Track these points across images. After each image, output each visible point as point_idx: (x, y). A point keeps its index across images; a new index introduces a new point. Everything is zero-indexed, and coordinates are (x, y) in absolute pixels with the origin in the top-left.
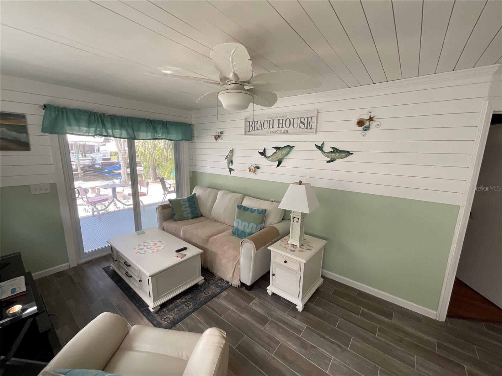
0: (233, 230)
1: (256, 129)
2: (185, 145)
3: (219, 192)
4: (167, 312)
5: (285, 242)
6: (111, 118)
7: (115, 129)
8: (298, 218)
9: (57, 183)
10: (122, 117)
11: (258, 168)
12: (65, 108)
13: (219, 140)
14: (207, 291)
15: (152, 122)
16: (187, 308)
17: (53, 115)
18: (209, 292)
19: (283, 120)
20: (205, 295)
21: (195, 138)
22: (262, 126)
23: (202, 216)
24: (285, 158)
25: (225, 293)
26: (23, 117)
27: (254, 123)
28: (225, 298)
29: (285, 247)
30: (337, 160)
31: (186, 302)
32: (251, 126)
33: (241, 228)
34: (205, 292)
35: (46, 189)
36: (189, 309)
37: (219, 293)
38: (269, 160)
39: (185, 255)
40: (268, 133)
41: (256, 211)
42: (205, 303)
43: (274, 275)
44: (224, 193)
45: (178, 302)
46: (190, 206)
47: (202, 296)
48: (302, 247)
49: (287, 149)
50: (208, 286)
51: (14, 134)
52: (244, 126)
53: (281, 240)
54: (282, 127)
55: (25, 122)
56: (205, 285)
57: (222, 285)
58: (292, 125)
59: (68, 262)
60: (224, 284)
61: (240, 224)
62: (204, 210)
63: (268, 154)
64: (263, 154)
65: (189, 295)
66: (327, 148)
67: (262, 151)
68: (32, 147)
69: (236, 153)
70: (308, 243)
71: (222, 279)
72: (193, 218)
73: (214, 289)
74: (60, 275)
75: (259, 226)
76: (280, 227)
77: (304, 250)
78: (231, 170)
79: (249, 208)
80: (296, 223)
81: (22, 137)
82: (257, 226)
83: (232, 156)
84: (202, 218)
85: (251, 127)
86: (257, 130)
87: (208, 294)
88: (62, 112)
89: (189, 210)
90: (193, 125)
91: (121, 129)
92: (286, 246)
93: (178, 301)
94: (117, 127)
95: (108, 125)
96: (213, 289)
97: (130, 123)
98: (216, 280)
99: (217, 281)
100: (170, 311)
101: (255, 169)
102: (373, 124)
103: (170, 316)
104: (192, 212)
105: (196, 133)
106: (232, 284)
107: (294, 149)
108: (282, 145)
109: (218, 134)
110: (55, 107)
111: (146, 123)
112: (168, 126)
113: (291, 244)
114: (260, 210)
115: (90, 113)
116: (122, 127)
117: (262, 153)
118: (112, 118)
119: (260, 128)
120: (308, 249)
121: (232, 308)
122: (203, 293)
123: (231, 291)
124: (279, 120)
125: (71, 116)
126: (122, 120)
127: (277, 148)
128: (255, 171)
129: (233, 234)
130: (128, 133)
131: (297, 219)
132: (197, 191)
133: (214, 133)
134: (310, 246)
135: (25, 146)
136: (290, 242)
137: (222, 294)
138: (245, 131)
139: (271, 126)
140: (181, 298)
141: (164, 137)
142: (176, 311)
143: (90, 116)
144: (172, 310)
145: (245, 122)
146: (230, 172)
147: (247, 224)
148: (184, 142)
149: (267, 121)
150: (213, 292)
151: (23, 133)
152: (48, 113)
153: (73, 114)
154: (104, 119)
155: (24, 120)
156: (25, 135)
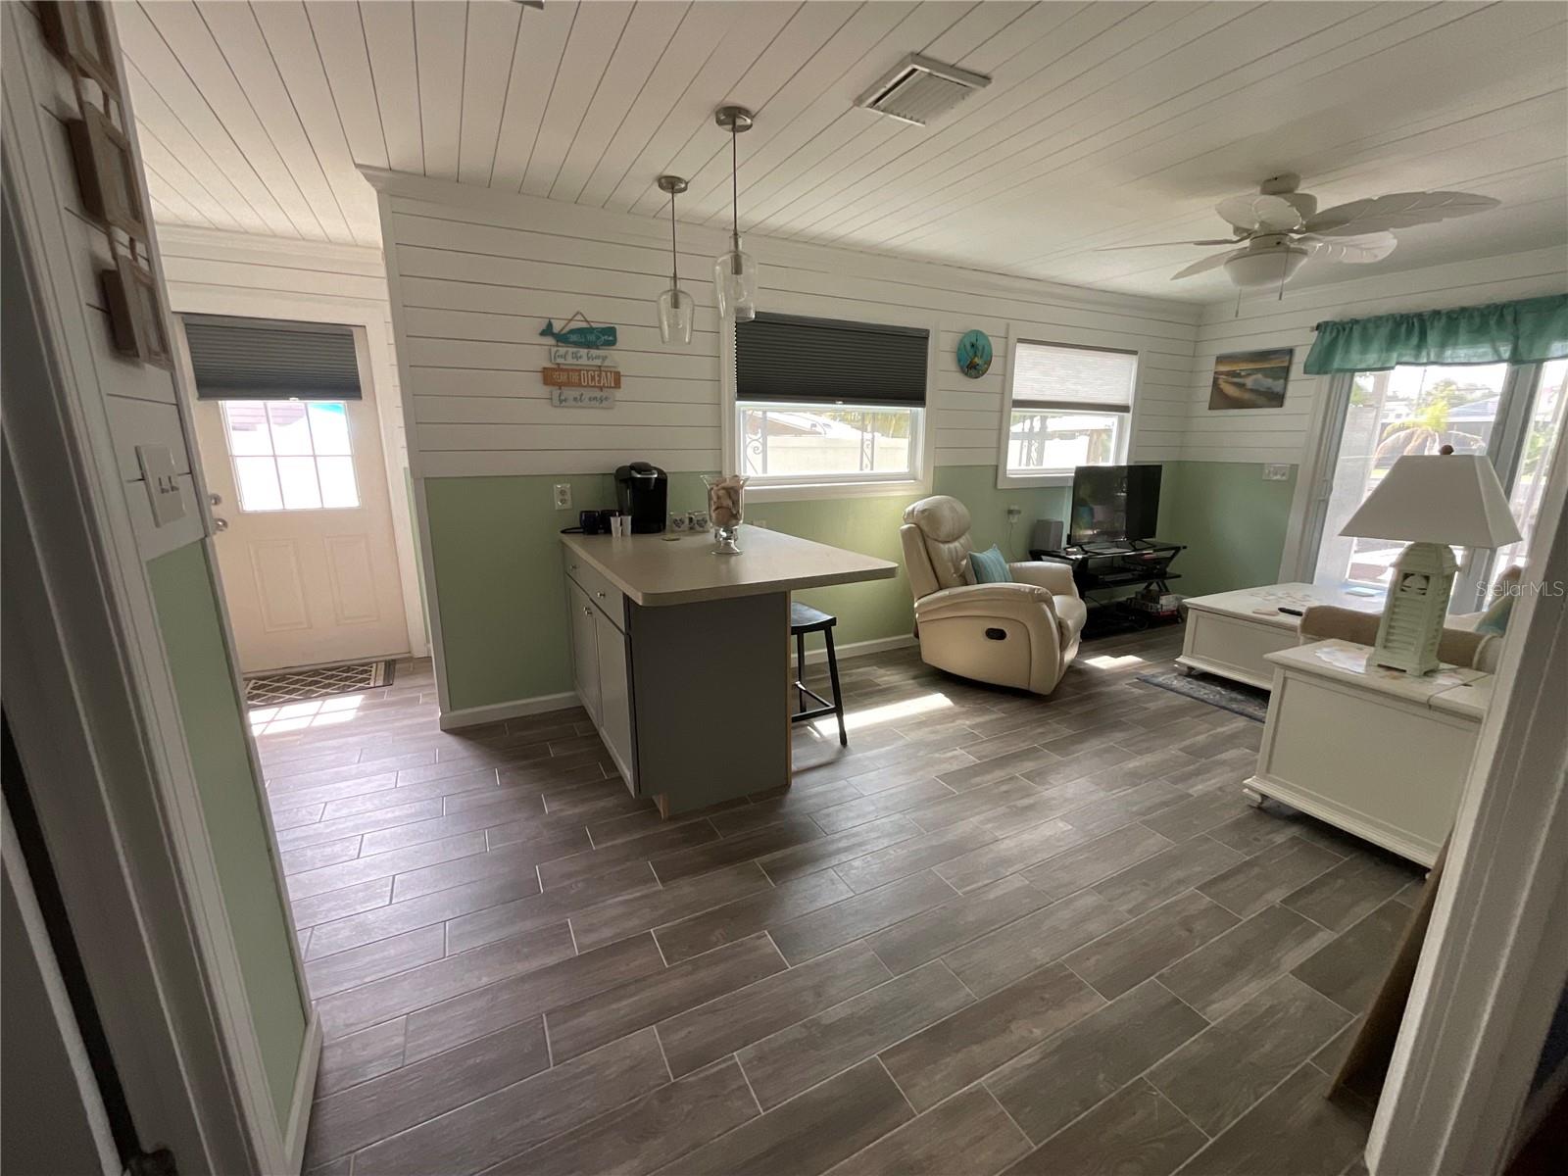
9: (1300, 467)
12: (1351, 321)
17: (1330, 338)
35: (1284, 473)
39: (1274, 615)
55: (1291, 360)
68: (1288, 402)
81: (1276, 385)
88: (1344, 330)
115: (1399, 319)
135: (1277, 399)
143: (1398, 324)
151: (1281, 378)
152: (1321, 339)
153: (1365, 329)
154: (1428, 324)
155: (1287, 358)
156: (1282, 381)
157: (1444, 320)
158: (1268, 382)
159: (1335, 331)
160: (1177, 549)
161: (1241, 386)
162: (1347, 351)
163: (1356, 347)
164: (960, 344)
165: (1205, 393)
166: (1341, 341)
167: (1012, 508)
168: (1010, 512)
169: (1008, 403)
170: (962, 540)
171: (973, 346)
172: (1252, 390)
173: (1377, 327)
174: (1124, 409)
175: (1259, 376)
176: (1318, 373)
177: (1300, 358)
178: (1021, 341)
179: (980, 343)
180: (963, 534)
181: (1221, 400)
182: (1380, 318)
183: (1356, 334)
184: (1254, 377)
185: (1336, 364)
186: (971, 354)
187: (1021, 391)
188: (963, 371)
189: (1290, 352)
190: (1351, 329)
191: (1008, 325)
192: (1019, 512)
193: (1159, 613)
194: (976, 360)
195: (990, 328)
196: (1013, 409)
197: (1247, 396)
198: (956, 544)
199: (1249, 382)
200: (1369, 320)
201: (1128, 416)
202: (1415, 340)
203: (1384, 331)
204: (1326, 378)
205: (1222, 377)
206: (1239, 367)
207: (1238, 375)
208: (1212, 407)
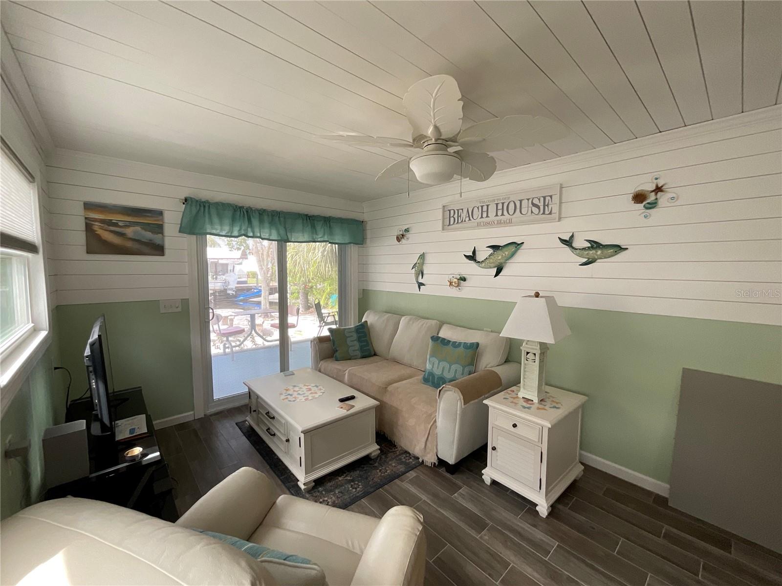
0: (425, 375)
1: (460, 221)
2: (353, 251)
3: (402, 318)
4: (324, 492)
5: (514, 395)
6: (259, 214)
7: (263, 228)
8: (535, 354)
9: (190, 300)
10: (273, 211)
11: (464, 279)
12: (207, 202)
13: (403, 241)
14: (384, 468)
15: (311, 218)
16: (354, 490)
17: (194, 211)
18: (387, 470)
19: (503, 204)
20: (382, 473)
21: (368, 241)
22: (470, 215)
23: (375, 355)
24: (507, 262)
25: (412, 474)
26: (160, 213)
27: (456, 211)
28: (412, 482)
29: (512, 402)
30: (598, 261)
31: (352, 481)
32: (453, 217)
33: (437, 372)
34: (380, 469)
35: (177, 306)
36: (357, 491)
37: (404, 473)
38: (481, 267)
39: (353, 406)
40: (479, 225)
41: (462, 344)
42: (381, 486)
43: (494, 449)
44: (410, 320)
45: (340, 481)
46: (359, 339)
47: (377, 475)
48: (542, 402)
49: (512, 248)
50: (385, 461)
51: (148, 235)
52: (441, 217)
53: (505, 391)
54: (503, 215)
55: (162, 220)
56: (380, 460)
57: (408, 461)
58: (518, 210)
59: (193, 409)
60: (411, 460)
61: (436, 366)
62: (379, 345)
63: (480, 257)
64: (472, 258)
65: (356, 471)
66: (579, 243)
67: (471, 254)
69: (429, 259)
70: (553, 398)
71: (406, 452)
72: (363, 357)
73: (395, 466)
74: (182, 426)
75: (467, 370)
76: (504, 372)
77: (546, 408)
78: (420, 285)
79: (450, 341)
80: (530, 362)
81: (156, 238)
82: (463, 370)
83: (423, 263)
84: (376, 357)
85: (452, 219)
86: (462, 222)
87: (386, 473)
88: (204, 207)
89: (357, 345)
90: (365, 223)
91: (270, 229)
92: (515, 401)
93: (340, 479)
94: (267, 225)
95: (255, 222)
96: (393, 466)
97: (282, 219)
98: (398, 454)
99: (400, 455)
100: (329, 491)
101: (458, 281)
102: (663, 198)
103: (328, 499)
104: (361, 349)
105: (369, 234)
106: (423, 461)
107: (523, 247)
108: (501, 242)
109: (401, 233)
110: (197, 201)
111: (303, 220)
112: (331, 224)
113: (523, 398)
114: (468, 344)
115: (235, 207)
116: (272, 223)
117: (471, 256)
118: (261, 213)
119: (468, 219)
120: (555, 407)
121: (424, 497)
122: (378, 471)
123: (422, 472)
124: (497, 204)
125: (213, 211)
126: (273, 216)
127: (495, 248)
128: (458, 285)
129: (424, 380)
130: (279, 234)
131: (533, 355)
132: (369, 318)
133: (396, 232)
134: (557, 403)
135: (159, 249)
136: (521, 394)
137: (407, 474)
138: (443, 225)
139: (485, 215)
140: (345, 475)
141: (326, 238)
142: (337, 492)
143: (235, 211)
144: (331, 491)
145: (444, 211)
146: (420, 288)
147: (447, 366)
148: (352, 247)
149: (478, 208)
150: (394, 470)
152: (187, 209)
153: (217, 209)
154: (251, 214)
155: (158, 217)
156: (159, 235)
157: (257, 214)
161: (120, 234)
165: (80, 238)
172: (133, 240)
173: (223, 209)
174: (34, 249)
175: (138, 228)
176: (190, 234)
177: (172, 220)
181: (99, 245)
182: (224, 204)
184: (132, 228)
185: (208, 229)
190: (209, 207)
197: (129, 244)
201: (40, 258)
205: (96, 223)
206: (115, 218)
207: (116, 225)
208: (89, 251)
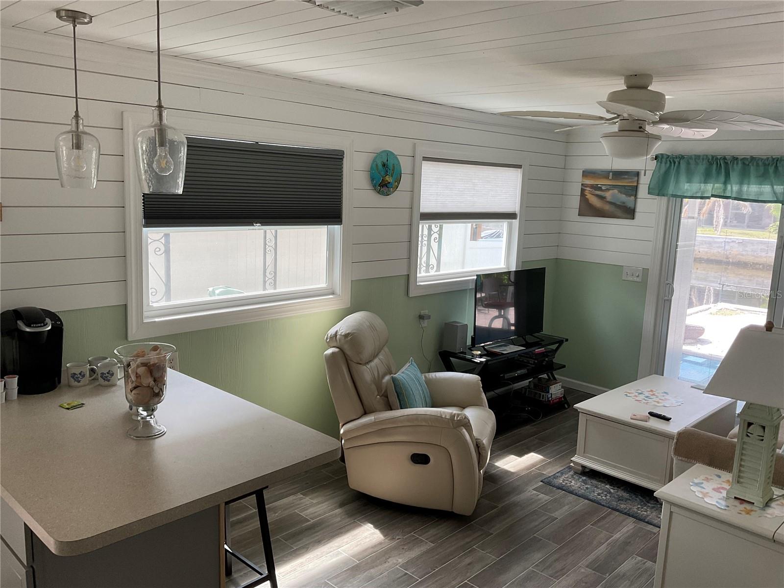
4: (580, 479)
9: (649, 269)
16: (596, 495)
17: (663, 168)
35: (637, 275)
42: (616, 510)
45: (603, 485)
47: (631, 506)
55: (638, 181)
68: (637, 215)
81: (629, 201)
88: (675, 162)
91: (760, 183)
93: (607, 486)
94: (753, 178)
100: (584, 481)
103: (574, 482)
110: (668, 157)
115: (711, 159)
116: (762, 178)
118: (747, 162)
122: (639, 506)
135: (630, 213)
143: (711, 164)
144: (586, 483)
151: (632, 195)
152: (658, 168)
153: (688, 163)
154: (730, 166)
155: (636, 178)
156: (633, 198)
157: (740, 165)
158: (623, 198)
159: (669, 162)
160: (560, 342)
161: (602, 198)
162: (677, 181)
163: (683, 178)
164: (373, 163)
165: (575, 202)
166: (673, 172)
167: (423, 312)
168: (421, 317)
169: (416, 216)
170: (381, 356)
171: (384, 165)
172: (611, 203)
173: (697, 164)
174: (511, 216)
175: (616, 191)
176: (658, 195)
177: (645, 181)
178: (426, 159)
179: (390, 163)
180: (382, 349)
181: (588, 209)
182: (697, 157)
183: (683, 165)
184: (611, 192)
185: (671, 189)
186: (383, 173)
187: (426, 206)
188: (374, 187)
189: (637, 174)
190: (679, 163)
191: (414, 145)
192: (429, 317)
193: (549, 401)
194: (387, 178)
195: (400, 149)
196: (421, 222)
197: (607, 207)
198: (376, 361)
199: (608, 195)
200: (690, 157)
201: (516, 223)
202: (722, 178)
203: (702, 168)
204: (664, 199)
205: (588, 189)
206: (599, 182)
207: (600, 189)
208: (580, 214)
